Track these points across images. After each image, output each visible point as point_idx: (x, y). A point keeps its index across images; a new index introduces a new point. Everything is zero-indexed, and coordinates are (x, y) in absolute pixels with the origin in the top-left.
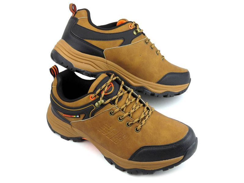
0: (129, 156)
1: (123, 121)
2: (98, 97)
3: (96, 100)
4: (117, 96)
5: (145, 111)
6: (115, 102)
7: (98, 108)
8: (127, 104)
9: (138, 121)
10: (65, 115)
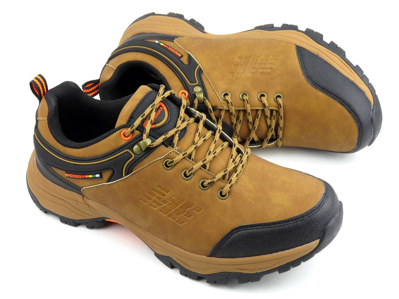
0: (210, 249)
1: (192, 180)
2: (137, 133)
3: (135, 140)
4: (175, 130)
5: (234, 157)
6: (174, 142)
7: (141, 155)
8: (198, 145)
9: (224, 177)
10: (69, 175)
